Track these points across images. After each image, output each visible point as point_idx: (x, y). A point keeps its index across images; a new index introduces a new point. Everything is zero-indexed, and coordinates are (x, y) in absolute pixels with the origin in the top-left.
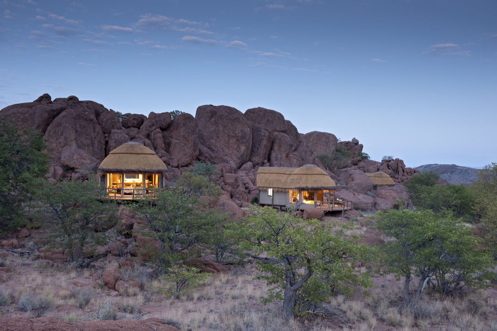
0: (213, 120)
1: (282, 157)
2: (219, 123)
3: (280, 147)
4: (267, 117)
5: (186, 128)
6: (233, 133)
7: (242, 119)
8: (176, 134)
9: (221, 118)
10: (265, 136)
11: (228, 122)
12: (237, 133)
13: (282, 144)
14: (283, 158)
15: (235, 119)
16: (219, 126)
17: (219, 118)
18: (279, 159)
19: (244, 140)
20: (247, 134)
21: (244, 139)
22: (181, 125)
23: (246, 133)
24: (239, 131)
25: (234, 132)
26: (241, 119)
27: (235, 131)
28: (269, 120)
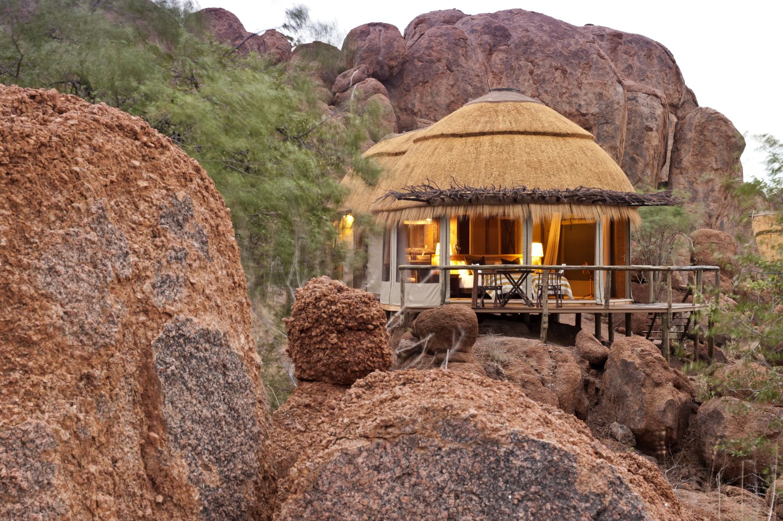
0: (497, 58)
1: (713, 190)
2: (520, 68)
3: (703, 156)
4: (625, 56)
5: (457, 80)
6: (570, 103)
7: (599, 55)
8: (422, 98)
9: (524, 53)
10: (653, 116)
11: (551, 66)
12: (583, 103)
13: (708, 145)
14: (716, 194)
15: (575, 54)
16: (521, 78)
17: (520, 51)
18: (701, 195)
19: (605, 128)
20: (616, 106)
21: (607, 123)
22: (441, 66)
23: (612, 102)
24: (590, 95)
25: (574, 100)
26: (595, 56)
27: (576, 95)
28: (630, 67)
